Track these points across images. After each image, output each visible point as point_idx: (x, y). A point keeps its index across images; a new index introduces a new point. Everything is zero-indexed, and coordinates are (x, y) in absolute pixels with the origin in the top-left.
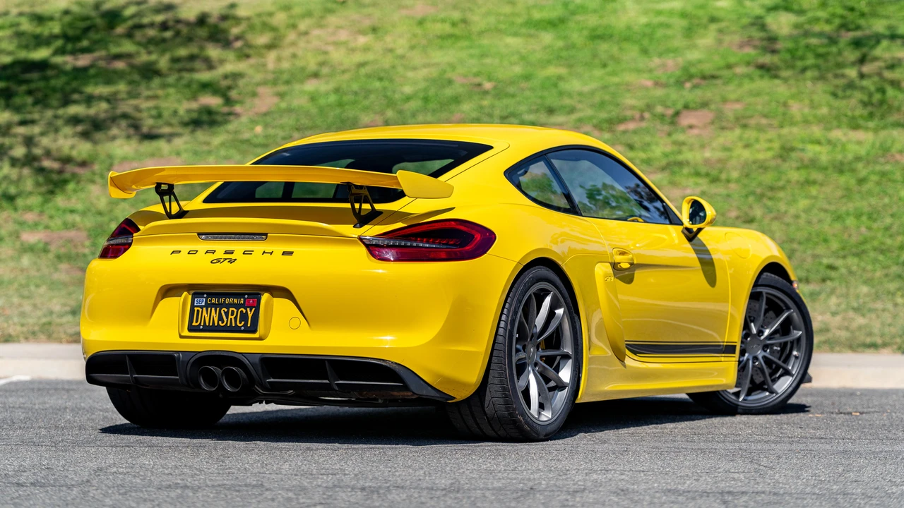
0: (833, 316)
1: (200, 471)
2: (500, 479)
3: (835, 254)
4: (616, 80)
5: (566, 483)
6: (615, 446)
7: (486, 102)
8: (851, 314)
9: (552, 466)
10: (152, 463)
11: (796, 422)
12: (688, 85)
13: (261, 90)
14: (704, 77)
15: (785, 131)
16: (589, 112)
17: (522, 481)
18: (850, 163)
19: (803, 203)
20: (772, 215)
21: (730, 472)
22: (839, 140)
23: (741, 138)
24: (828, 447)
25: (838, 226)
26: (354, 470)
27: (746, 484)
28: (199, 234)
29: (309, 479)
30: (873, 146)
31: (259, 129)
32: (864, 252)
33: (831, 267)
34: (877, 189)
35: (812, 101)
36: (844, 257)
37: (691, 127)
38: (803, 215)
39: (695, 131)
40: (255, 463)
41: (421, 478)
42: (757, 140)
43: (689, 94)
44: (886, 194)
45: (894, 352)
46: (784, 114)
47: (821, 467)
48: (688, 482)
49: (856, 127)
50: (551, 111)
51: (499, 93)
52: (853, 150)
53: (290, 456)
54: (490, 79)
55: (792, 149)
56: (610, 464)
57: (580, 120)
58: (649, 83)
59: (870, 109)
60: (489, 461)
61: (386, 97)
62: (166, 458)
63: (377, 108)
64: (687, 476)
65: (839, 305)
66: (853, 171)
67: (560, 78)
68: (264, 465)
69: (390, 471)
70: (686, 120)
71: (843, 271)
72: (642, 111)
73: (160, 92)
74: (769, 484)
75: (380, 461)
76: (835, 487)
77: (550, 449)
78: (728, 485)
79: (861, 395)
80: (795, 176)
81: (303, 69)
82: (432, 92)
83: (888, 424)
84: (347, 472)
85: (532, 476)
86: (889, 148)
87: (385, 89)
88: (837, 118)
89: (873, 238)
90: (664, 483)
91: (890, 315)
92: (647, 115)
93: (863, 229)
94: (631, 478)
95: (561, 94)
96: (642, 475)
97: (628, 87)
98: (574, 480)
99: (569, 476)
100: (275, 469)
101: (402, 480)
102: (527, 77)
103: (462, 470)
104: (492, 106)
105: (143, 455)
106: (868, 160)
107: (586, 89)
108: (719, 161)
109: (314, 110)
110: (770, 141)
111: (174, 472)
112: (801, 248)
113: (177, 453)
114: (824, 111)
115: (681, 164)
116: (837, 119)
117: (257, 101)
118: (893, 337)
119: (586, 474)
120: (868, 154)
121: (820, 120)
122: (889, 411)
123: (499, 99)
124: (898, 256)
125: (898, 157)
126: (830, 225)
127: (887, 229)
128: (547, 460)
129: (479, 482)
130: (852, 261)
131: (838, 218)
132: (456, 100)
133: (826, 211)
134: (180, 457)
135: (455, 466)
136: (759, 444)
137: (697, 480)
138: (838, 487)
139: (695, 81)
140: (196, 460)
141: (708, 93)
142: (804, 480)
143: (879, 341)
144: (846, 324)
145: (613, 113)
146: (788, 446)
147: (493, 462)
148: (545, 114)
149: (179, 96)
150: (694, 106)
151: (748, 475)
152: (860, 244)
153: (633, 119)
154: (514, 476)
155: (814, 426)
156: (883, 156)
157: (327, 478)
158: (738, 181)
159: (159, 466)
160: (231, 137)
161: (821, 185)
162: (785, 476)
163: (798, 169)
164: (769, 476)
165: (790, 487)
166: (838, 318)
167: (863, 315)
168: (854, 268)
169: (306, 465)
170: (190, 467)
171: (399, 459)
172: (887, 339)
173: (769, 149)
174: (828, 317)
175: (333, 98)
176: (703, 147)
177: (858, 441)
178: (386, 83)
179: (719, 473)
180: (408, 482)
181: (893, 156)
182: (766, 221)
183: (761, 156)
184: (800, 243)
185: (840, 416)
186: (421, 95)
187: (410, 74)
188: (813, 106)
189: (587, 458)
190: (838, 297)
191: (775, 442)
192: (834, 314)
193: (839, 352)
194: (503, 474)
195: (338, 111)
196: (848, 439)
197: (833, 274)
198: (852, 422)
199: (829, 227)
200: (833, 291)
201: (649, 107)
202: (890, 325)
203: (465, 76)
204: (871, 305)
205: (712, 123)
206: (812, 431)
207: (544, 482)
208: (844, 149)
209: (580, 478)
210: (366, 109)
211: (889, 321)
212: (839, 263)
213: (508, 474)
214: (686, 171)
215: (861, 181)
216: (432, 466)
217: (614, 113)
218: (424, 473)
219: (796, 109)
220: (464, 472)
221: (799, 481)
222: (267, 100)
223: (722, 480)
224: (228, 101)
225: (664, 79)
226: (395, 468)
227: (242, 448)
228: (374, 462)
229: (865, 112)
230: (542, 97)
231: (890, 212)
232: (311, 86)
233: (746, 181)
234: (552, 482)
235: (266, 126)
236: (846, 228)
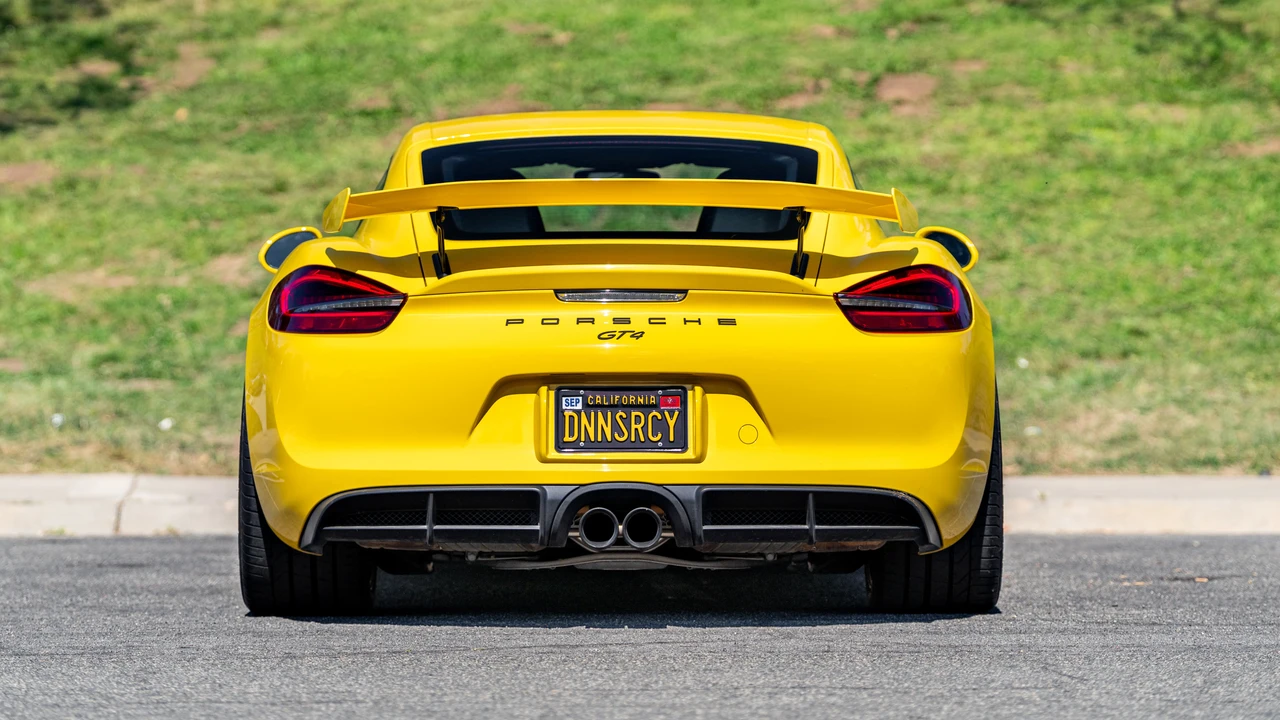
0: (1142, 413)
1: (108, 699)
2: (624, 706)
3: (1143, 311)
4: (772, 25)
5: (738, 711)
6: (807, 644)
7: (559, 65)
8: (1173, 410)
9: (709, 682)
10: (24, 686)
11: (1103, 594)
12: (893, 33)
13: (184, 49)
14: (919, 20)
15: (1054, 107)
16: (729, 80)
17: (663, 710)
18: (1163, 159)
19: (1087, 227)
20: (1036, 247)
21: (1013, 688)
22: (1144, 121)
23: (981, 121)
24: (1167, 639)
25: (1146, 264)
26: (372, 694)
27: (1045, 710)
28: (557, 292)
29: (298, 711)
30: (1200, 130)
31: (182, 114)
32: (1190, 306)
33: (1137, 333)
34: (1209, 202)
35: (1097, 57)
36: (1158, 315)
37: (899, 102)
38: (1089, 248)
39: (906, 110)
40: (200, 683)
41: (489, 706)
42: (1009, 123)
43: (894, 48)
44: (1223, 209)
45: (1245, 472)
46: (1053, 79)
47: (1165, 677)
48: (946, 707)
49: (1171, 100)
50: (667, 78)
51: (581, 49)
52: (1167, 137)
53: (259, 669)
54: (564, 27)
55: (1067, 137)
56: (806, 676)
57: (716, 93)
58: (828, 31)
59: (1195, 70)
60: (599, 673)
61: (391, 56)
62: (48, 677)
63: (377, 76)
64: (942, 696)
65: (1151, 395)
66: (1169, 172)
67: (681, 24)
68: (217, 687)
69: (433, 695)
70: (891, 91)
71: (1157, 338)
72: (817, 77)
73: (17, 55)
74: (1084, 709)
75: (413, 675)
76: (1197, 713)
77: (699, 649)
78: (1014, 711)
79: (1201, 545)
80: (1073, 182)
81: (253, 13)
82: (469, 49)
83: (1260, 598)
84: (360, 698)
85: (677, 700)
86: (1227, 133)
87: (390, 44)
88: (1140, 85)
89: (1206, 283)
90: (905, 709)
91: (1236, 412)
92: (826, 83)
93: (1188, 269)
94: (847, 700)
95: (684, 50)
96: (866, 696)
97: (794, 38)
98: (750, 707)
99: (740, 699)
100: (235, 693)
101: (456, 710)
102: (626, 23)
103: (558, 691)
104: (569, 72)
105: (8, 671)
106: (1193, 155)
107: (724, 41)
108: (947, 158)
109: (273, 81)
110: (1030, 124)
111: (64, 701)
112: (1085, 301)
113: (65, 666)
114: (1118, 73)
115: (883, 164)
116: (1139, 88)
117: (178, 67)
118: (1245, 447)
119: (771, 695)
120: (1192, 144)
121: (1113, 89)
122: (1256, 574)
123: (580, 59)
124: (1248, 313)
125: (1242, 148)
126: (1133, 263)
127: (1227, 267)
128: (698, 671)
129: (588, 712)
130: (1171, 322)
131: (1147, 251)
132: (510, 62)
133: (1125, 239)
134: (71, 673)
135: (542, 683)
136: (1050, 636)
137: (960, 704)
138: (1202, 713)
139: (905, 26)
140: (100, 679)
141: (926, 45)
142: (1143, 701)
143: (1220, 455)
144: (1165, 426)
145: (770, 81)
146: (1098, 640)
147: (606, 675)
148: (658, 84)
149: (47, 61)
150: (904, 67)
151: (1045, 693)
152: (1184, 293)
153: (802, 90)
154: (646, 701)
155: (1137, 602)
156: (1218, 146)
157: (328, 708)
158: (978, 191)
159: (37, 692)
160: (135, 127)
161: (1117, 196)
162: (1107, 693)
163: (1078, 170)
164: (1081, 694)
165: (1121, 714)
166: (1151, 417)
167: (1193, 412)
168: (1175, 333)
169: (287, 686)
170: (90, 691)
171: (446, 673)
172: (1234, 451)
173: (1028, 138)
174: (1133, 416)
175: (304, 61)
176: (919, 134)
177: (1215, 629)
178: (393, 36)
179: (995, 689)
180: (467, 713)
181: (1233, 147)
182: (1027, 257)
183: (1016, 150)
184: (1084, 293)
185: (1175, 583)
186: (452, 54)
187: (433, 20)
188: (1100, 65)
189: (764, 665)
190: (1151, 381)
191: (1076, 632)
192: (1145, 410)
193: (1154, 474)
194: (628, 696)
195: (313, 82)
196: (1198, 625)
197: (1140, 344)
198: (1198, 594)
199: (1131, 267)
200: (1140, 373)
201: (829, 70)
202: (1237, 428)
203: (523, 23)
204: (1207, 395)
205: (934, 95)
206: (1134, 611)
207: (699, 711)
208: (1152, 138)
209: (761, 702)
210: (359, 78)
211: (1237, 420)
212: (1149, 325)
213: (636, 697)
214: (892, 175)
215: (1183, 189)
216: (504, 684)
217: (772, 80)
218: (493, 698)
219: (1073, 71)
220: (560, 695)
221: (1133, 702)
222: (194, 64)
223: (1004, 704)
224: (129, 69)
225: (851, 24)
226: (441, 689)
227: (174, 656)
228: (403, 678)
229: (1186, 75)
230: (651, 56)
231: (1233, 241)
232: (267, 41)
233: (991, 191)
234: (713, 711)
235: (194, 108)
236: (1159, 268)
